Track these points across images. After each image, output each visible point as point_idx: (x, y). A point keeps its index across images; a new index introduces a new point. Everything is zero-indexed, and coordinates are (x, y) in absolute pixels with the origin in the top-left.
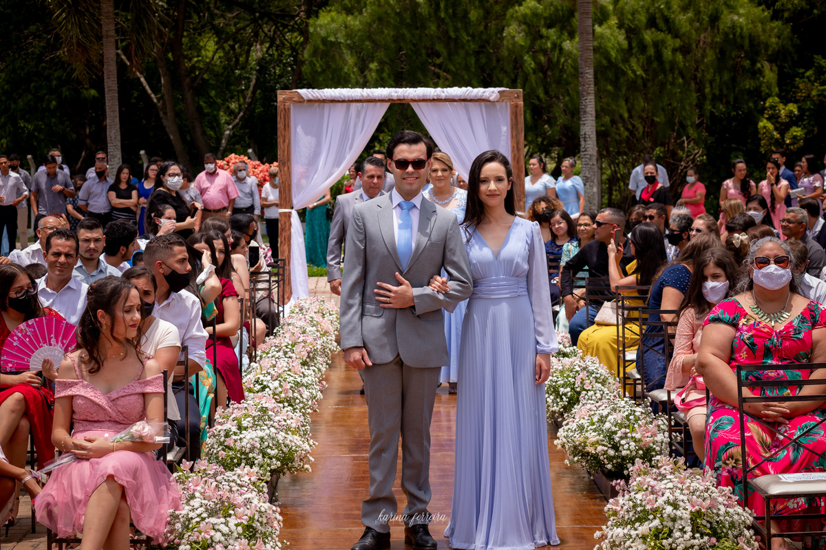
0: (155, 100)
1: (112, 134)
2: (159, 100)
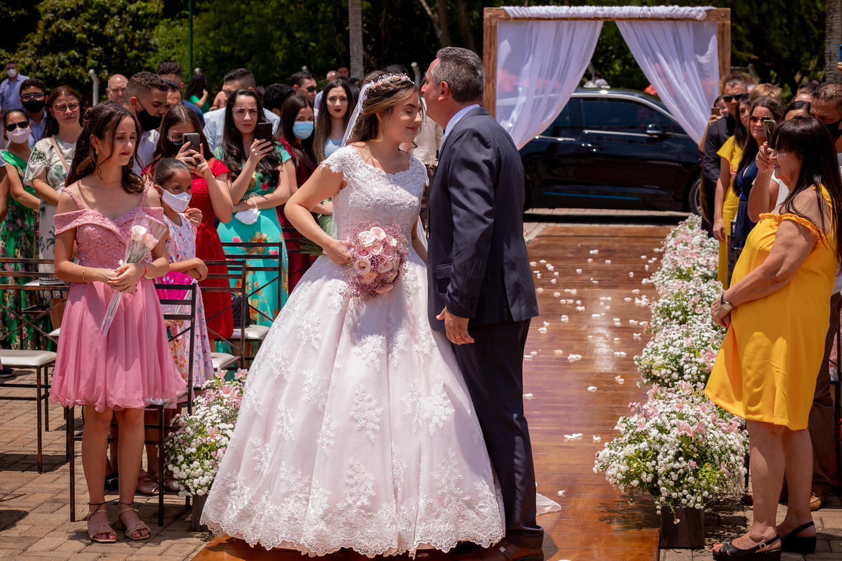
0: (429, 13)
1: (355, 48)
2: (433, 12)
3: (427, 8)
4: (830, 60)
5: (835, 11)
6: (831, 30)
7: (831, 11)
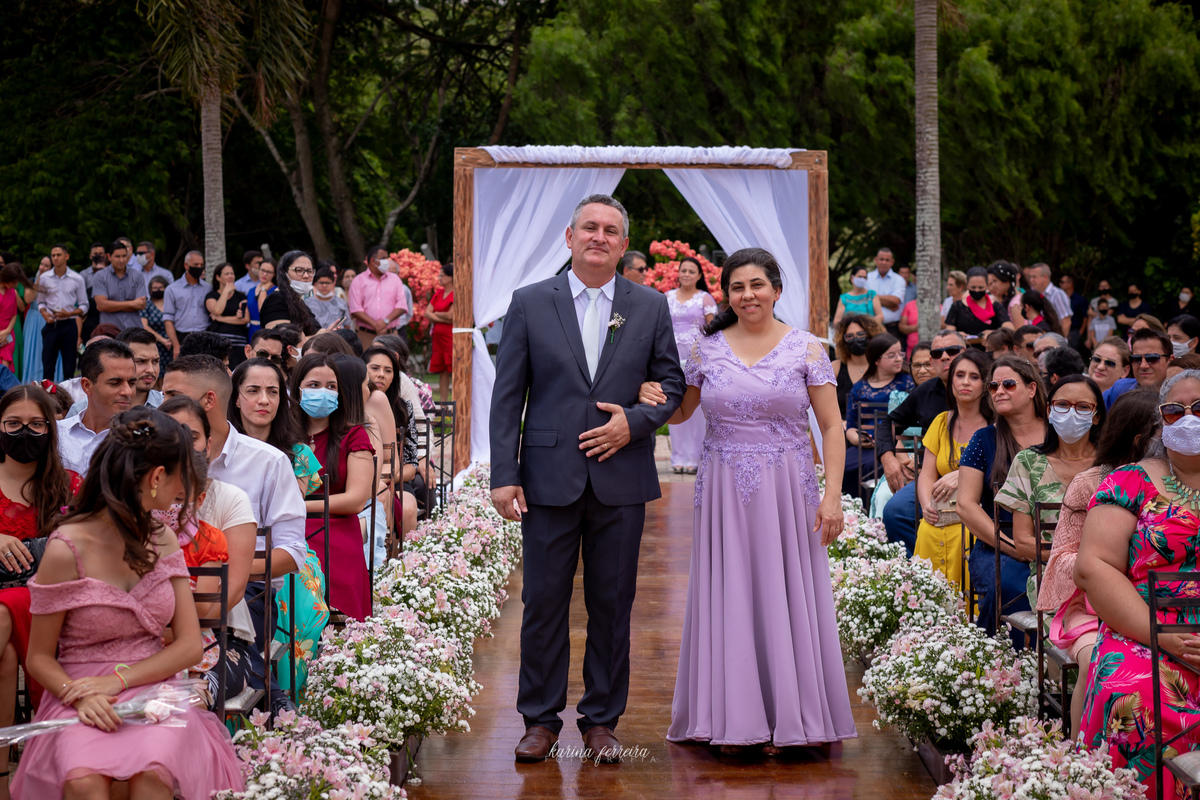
0: (285, 170)
2: (290, 169)
3: (282, 164)
4: (923, 235)
5: (930, 163)
6: (924, 192)
7: (924, 163)
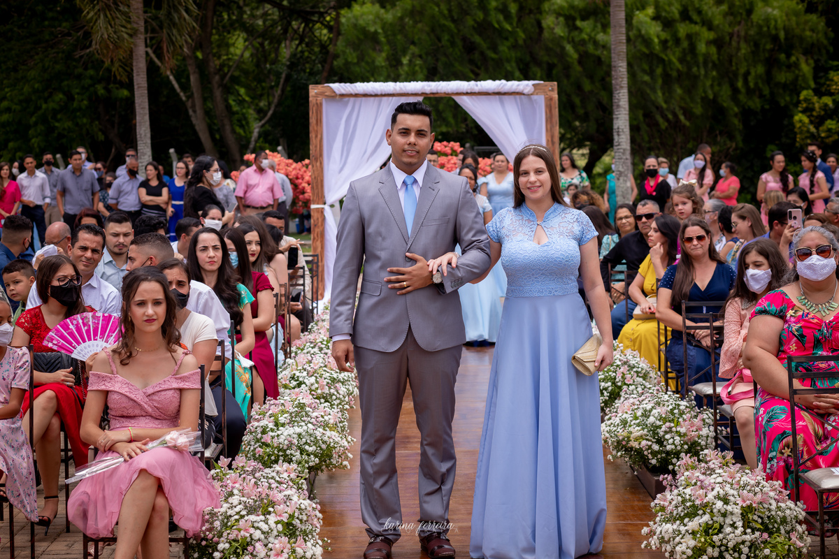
0: (184, 98)
2: (187, 98)
3: (182, 94)
5: (622, 87)
7: (618, 87)
